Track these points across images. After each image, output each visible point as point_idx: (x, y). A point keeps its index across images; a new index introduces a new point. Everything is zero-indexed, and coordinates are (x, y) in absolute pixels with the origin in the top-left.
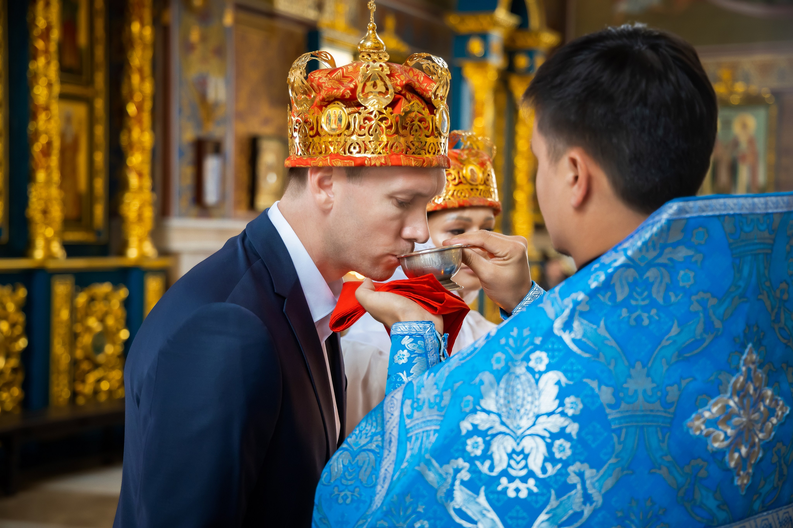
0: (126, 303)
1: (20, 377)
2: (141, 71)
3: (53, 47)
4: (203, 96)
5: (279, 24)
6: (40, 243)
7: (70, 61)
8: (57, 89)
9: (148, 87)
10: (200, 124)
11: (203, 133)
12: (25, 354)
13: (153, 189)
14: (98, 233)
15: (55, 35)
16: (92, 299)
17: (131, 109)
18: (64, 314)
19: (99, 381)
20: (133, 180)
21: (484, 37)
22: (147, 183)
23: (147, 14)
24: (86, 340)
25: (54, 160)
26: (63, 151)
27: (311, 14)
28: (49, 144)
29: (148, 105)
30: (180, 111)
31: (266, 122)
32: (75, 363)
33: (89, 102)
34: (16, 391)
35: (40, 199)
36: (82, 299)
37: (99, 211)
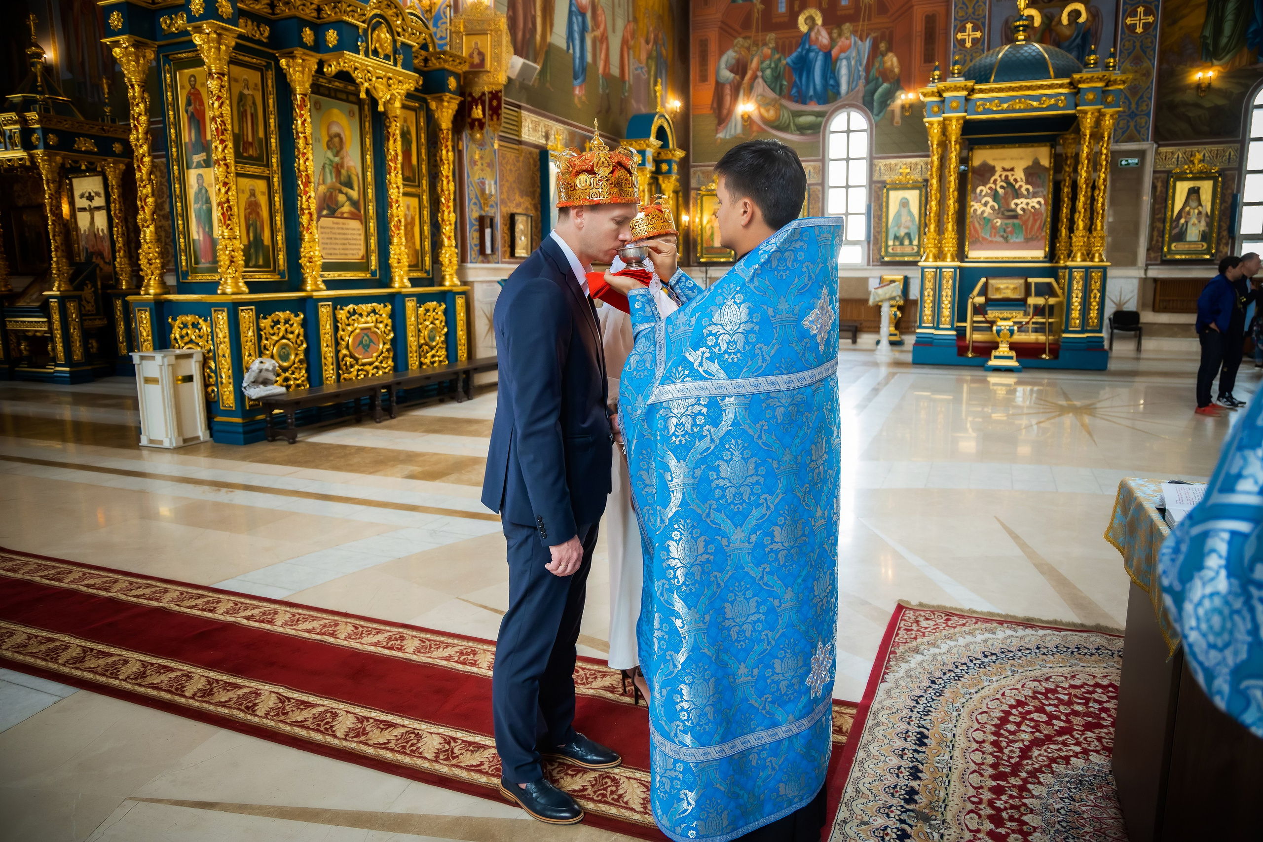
0: (445, 312)
1: (391, 355)
2: (447, 177)
3: (399, 166)
4: (483, 191)
5: (523, 147)
6: (397, 278)
7: (407, 174)
8: (401, 191)
9: (452, 187)
10: (481, 208)
11: (483, 213)
12: (393, 341)
13: (456, 247)
14: (427, 272)
15: (400, 158)
16: (427, 311)
17: (443, 200)
18: (413, 319)
19: (433, 356)
20: (446, 242)
21: (642, 153)
22: (454, 243)
23: (449, 144)
24: (425, 333)
25: (402, 232)
26: (406, 226)
27: (543, 141)
28: (400, 221)
29: (452, 197)
30: (470, 200)
31: (518, 205)
32: (420, 346)
33: (419, 197)
34: (390, 362)
35: (395, 254)
36: (421, 310)
37: (428, 259)
